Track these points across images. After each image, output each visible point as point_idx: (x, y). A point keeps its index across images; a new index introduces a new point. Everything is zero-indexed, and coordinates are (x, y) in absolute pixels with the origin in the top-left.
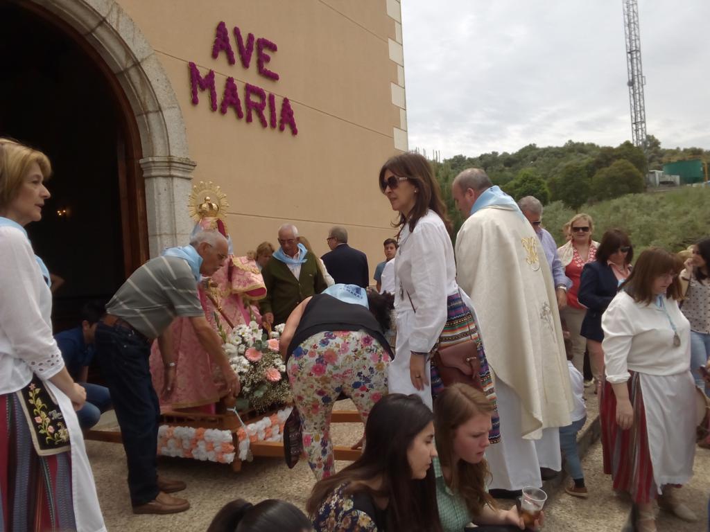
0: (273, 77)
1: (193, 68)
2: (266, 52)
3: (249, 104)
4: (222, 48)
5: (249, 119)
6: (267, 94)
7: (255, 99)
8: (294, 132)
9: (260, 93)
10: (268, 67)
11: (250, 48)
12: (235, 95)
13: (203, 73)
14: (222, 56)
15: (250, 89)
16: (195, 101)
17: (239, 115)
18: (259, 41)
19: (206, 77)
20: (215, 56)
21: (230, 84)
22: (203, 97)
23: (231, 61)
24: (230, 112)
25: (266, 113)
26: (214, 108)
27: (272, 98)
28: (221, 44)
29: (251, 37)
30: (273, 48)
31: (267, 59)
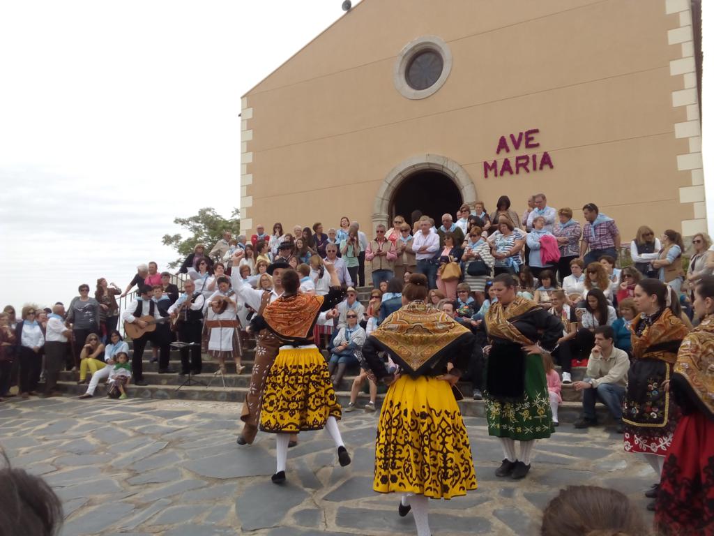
0: (537, 145)
1: (486, 165)
2: (530, 136)
3: (518, 166)
4: (503, 148)
5: (517, 172)
6: (531, 157)
7: (521, 162)
8: (552, 167)
9: (526, 157)
10: (531, 143)
11: (520, 139)
12: (509, 165)
13: (491, 164)
14: (503, 151)
15: (518, 158)
16: (486, 176)
17: (511, 173)
18: (526, 133)
19: (493, 164)
20: (498, 152)
21: (507, 162)
22: (491, 173)
23: (508, 151)
24: (507, 174)
25: (530, 166)
26: (496, 175)
27: (534, 157)
28: (502, 144)
29: (521, 134)
30: (536, 131)
31: (532, 139)
